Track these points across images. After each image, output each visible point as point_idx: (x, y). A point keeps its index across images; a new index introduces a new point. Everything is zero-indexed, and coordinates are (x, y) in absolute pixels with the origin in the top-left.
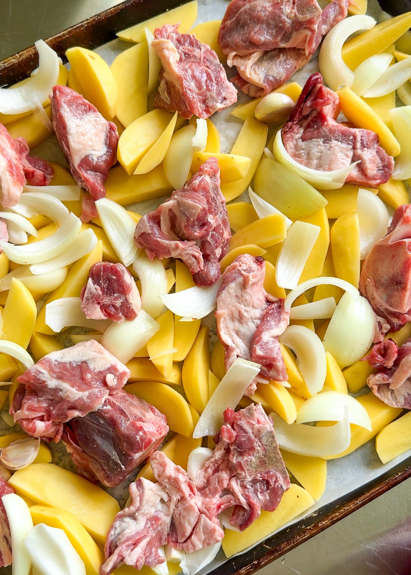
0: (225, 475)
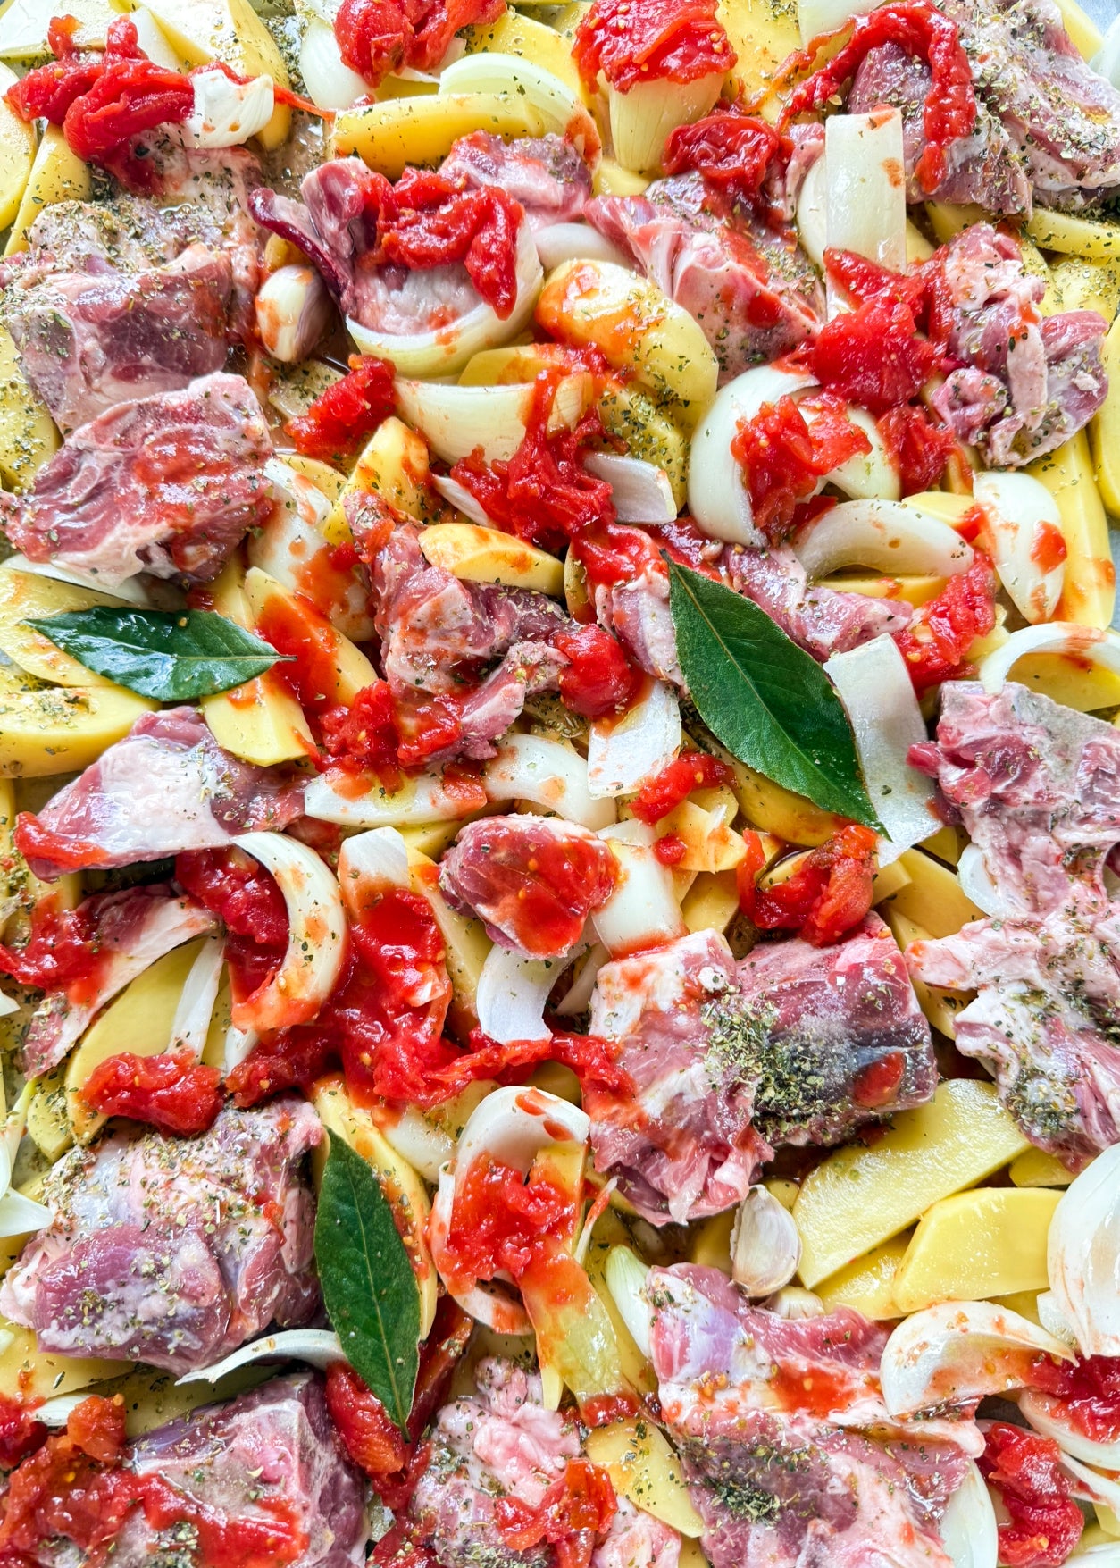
0: (1038, 842)
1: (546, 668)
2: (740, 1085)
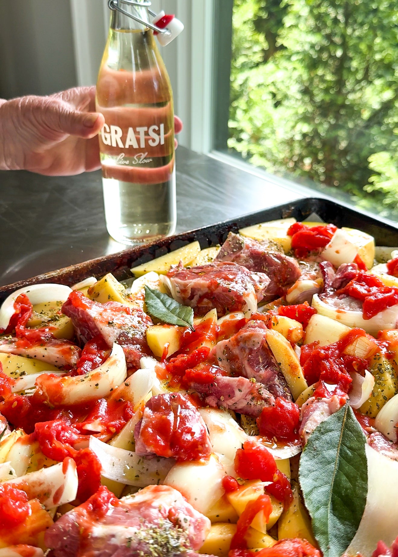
1: (264, 403)
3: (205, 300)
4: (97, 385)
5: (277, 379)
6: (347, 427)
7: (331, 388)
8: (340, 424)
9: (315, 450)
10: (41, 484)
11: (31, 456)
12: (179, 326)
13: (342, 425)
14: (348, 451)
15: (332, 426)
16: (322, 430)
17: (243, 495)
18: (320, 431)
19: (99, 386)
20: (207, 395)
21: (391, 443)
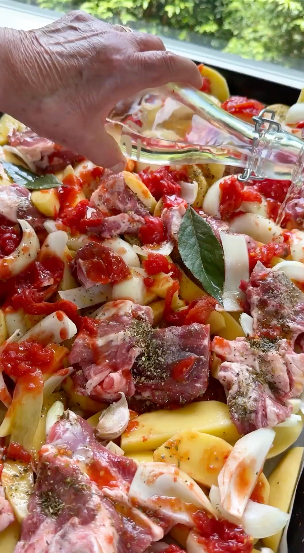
1: (138, 224)
2: (134, 346)
3: (56, 159)
4: (29, 255)
5: (138, 204)
6: (195, 222)
7: (173, 198)
8: (190, 220)
9: (184, 243)
10: (43, 333)
11: (23, 319)
12: (54, 188)
13: (191, 221)
14: (202, 236)
15: (186, 224)
16: (183, 228)
17: (162, 286)
18: (182, 230)
19: (31, 255)
20: (101, 232)
21: (219, 220)
